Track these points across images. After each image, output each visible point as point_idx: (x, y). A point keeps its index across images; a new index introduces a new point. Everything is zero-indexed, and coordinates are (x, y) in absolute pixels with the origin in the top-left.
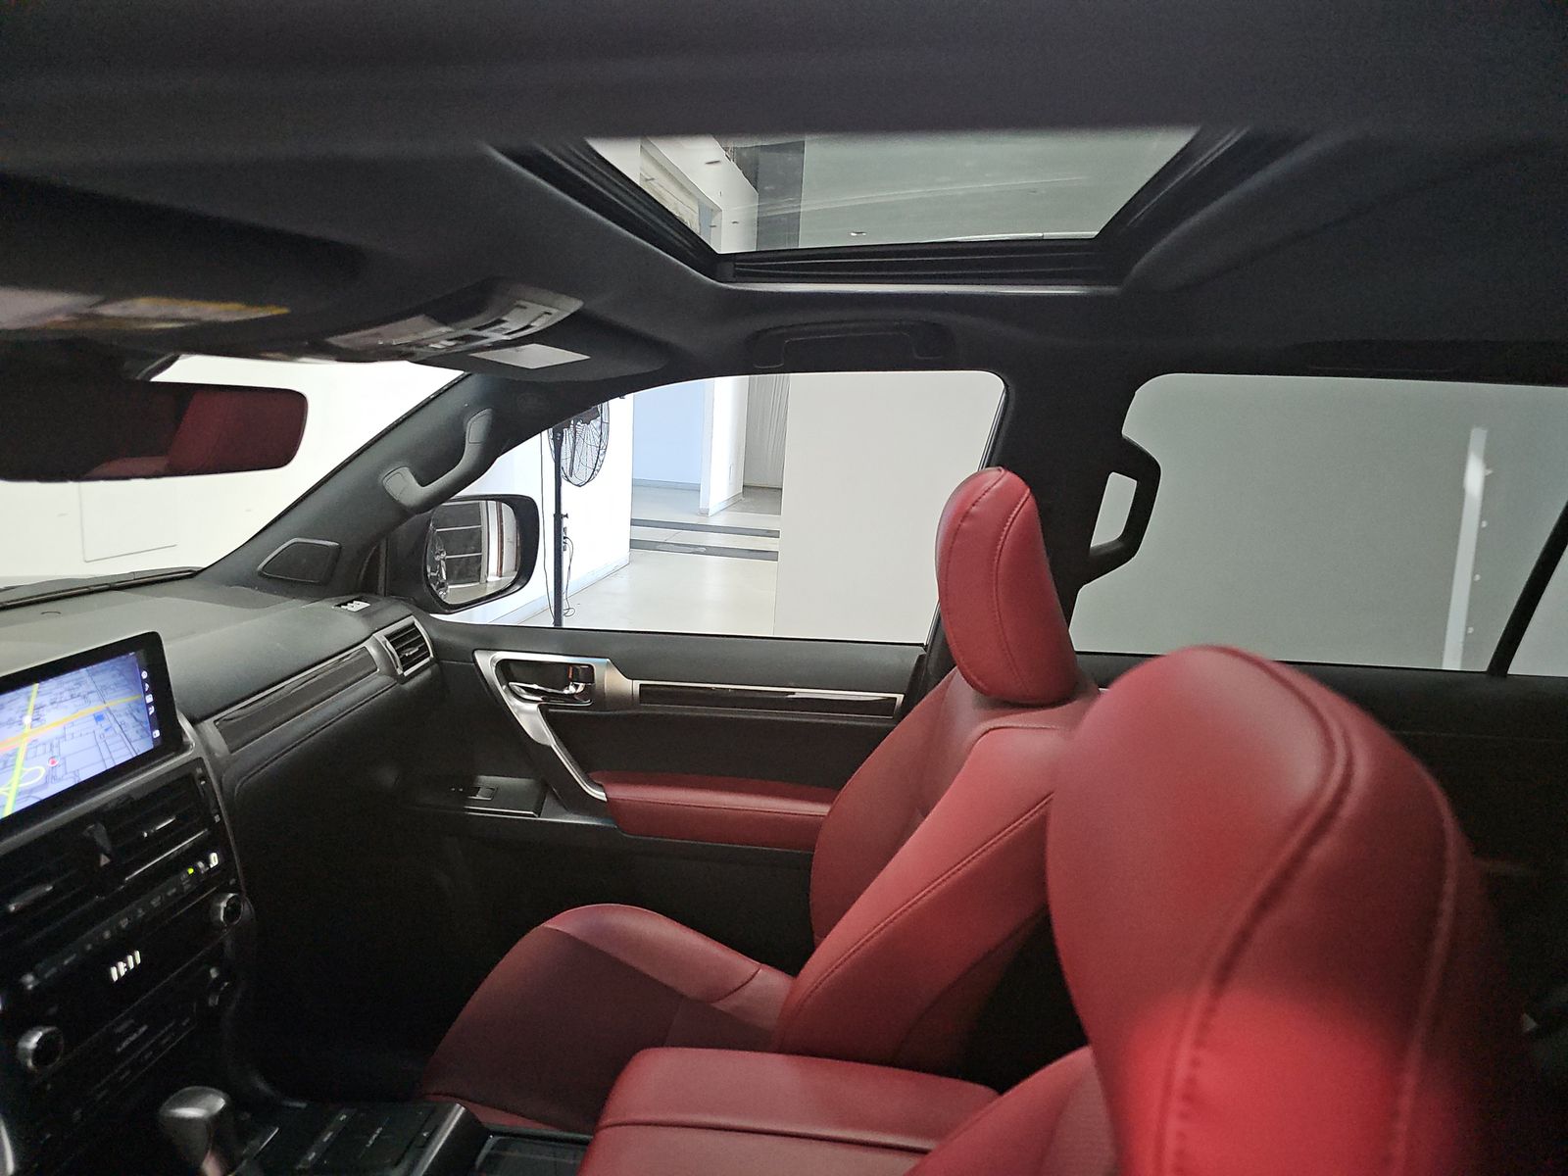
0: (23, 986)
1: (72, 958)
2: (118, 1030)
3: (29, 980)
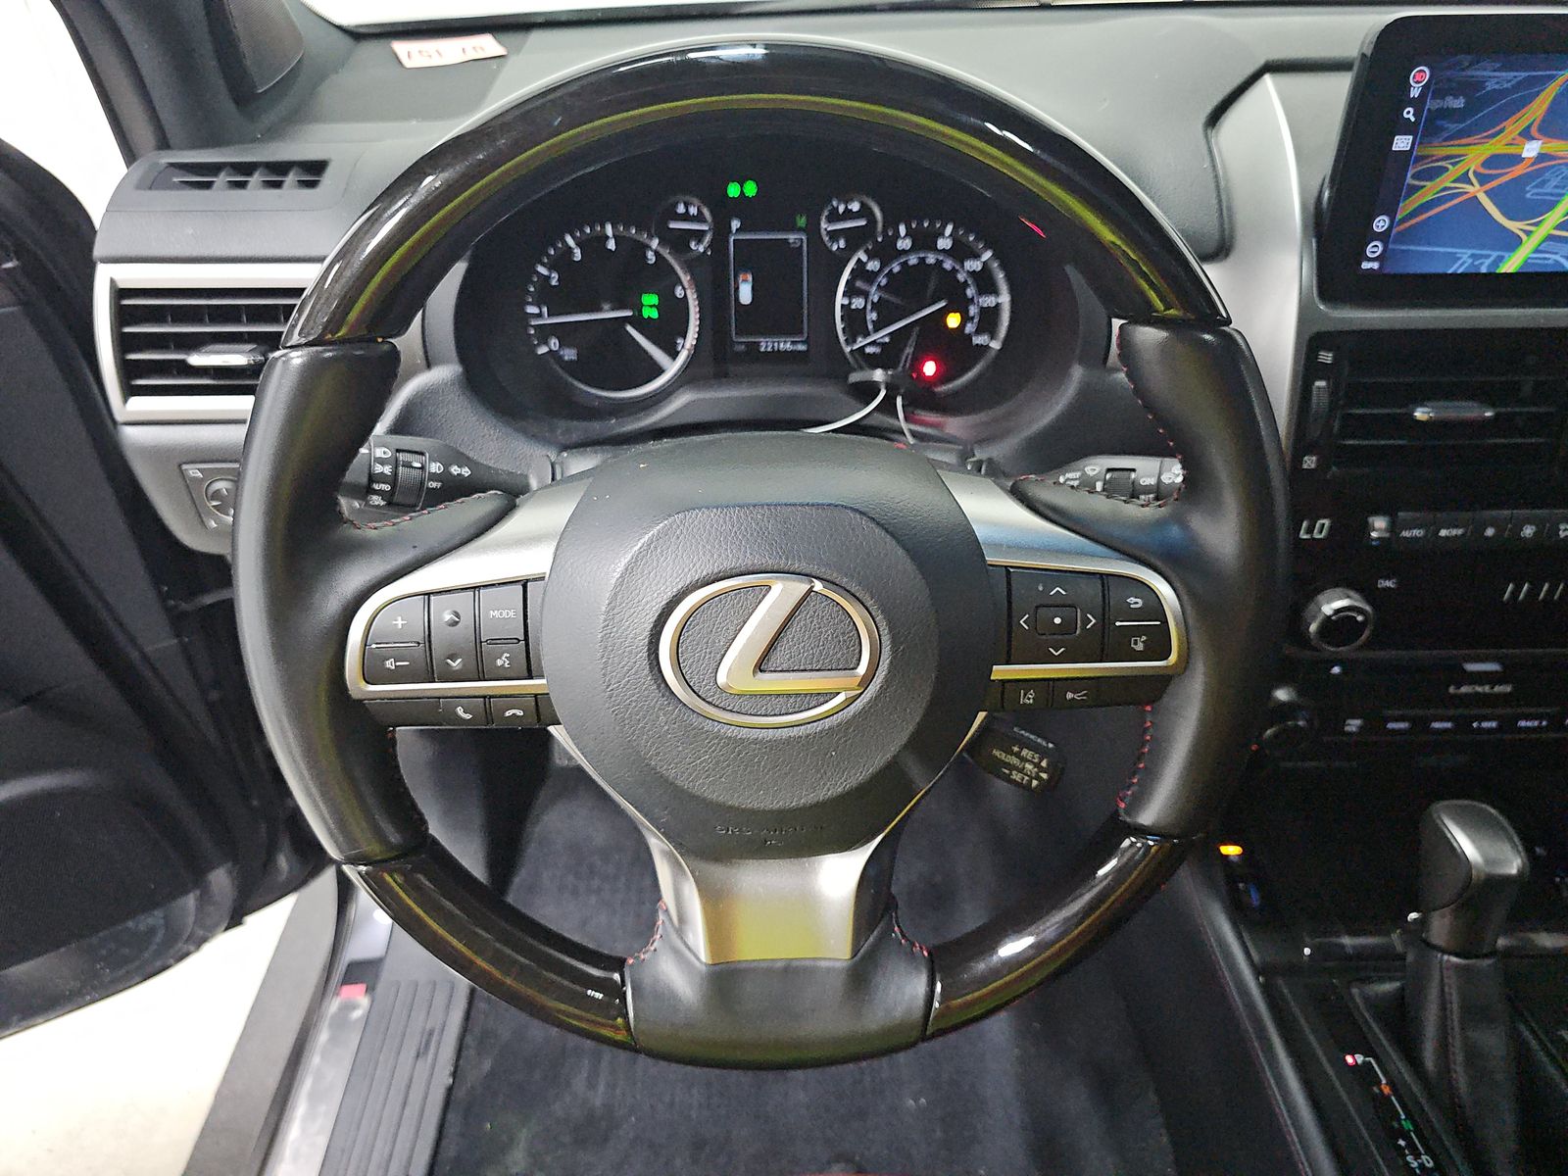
0: (1366, 528)
1: (1455, 532)
2: (1471, 667)
3: (1379, 524)
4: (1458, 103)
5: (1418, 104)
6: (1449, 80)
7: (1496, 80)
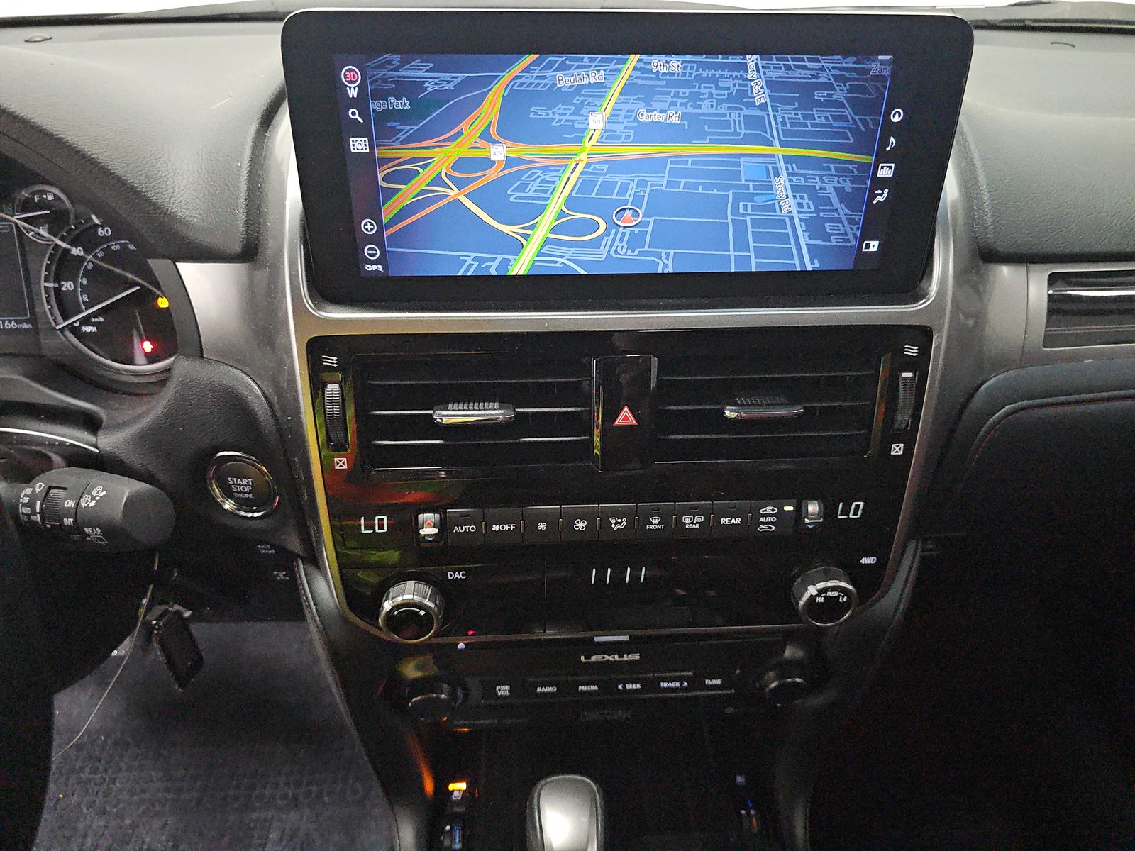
2: (600, 638)
4: (404, 104)
5: (361, 103)
6: (385, 81)
7: (436, 81)
